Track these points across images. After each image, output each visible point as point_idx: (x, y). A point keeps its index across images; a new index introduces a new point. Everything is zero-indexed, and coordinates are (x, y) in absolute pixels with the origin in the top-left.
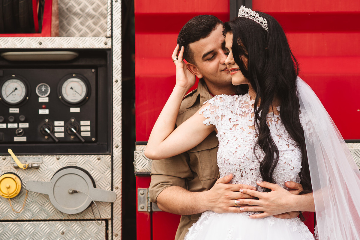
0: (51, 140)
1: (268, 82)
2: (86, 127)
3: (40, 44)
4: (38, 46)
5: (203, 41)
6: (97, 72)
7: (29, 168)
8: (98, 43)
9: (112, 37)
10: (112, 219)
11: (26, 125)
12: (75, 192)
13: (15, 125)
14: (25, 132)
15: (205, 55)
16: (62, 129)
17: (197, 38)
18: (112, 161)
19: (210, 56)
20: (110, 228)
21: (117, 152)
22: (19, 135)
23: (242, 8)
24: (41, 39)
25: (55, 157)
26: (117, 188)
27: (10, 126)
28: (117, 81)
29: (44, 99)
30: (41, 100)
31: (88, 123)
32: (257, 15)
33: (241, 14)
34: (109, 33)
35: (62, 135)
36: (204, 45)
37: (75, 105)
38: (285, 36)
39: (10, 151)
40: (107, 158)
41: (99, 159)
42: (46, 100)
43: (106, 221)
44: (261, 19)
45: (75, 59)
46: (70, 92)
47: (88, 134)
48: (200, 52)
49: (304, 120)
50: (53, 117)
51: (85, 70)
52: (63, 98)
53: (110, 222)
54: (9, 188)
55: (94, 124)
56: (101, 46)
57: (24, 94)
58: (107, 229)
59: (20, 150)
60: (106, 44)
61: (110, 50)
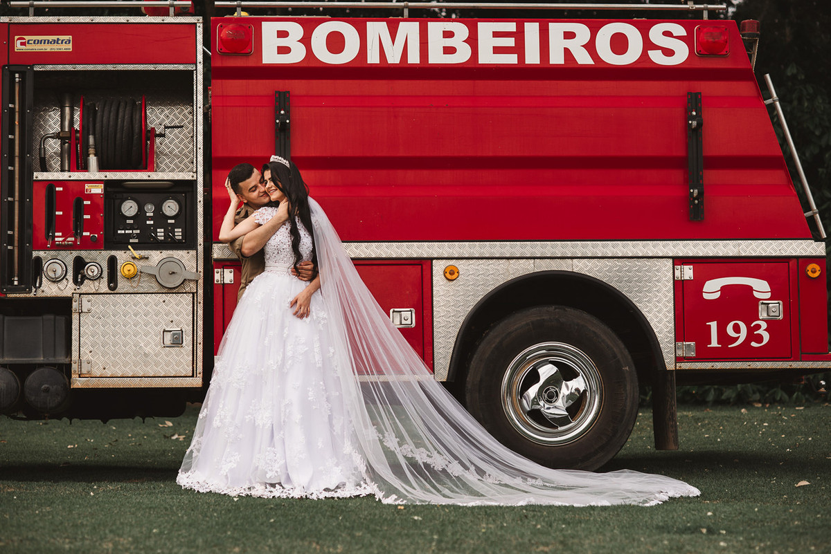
0: (155, 241)
1: (293, 197)
2: (178, 233)
3: (149, 176)
4: (147, 178)
5: (248, 181)
6: (186, 195)
7: (142, 258)
8: (187, 176)
9: (196, 172)
10: (197, 292)
11: (138, 231)
12: (173, 273)
13: (131, 232)
14: (138, 236)
15: (250, 189)
16: (163, 234)
17: (244, 179)
18: (197, 254)
19: (254, 189)
20: (195, 298)
21: (200, 248)
22: (134, 238)
23: (273, 156)
24: (149, 173)
25: (159, 252)
26: (200, 272)
27: (127, 232)
28: (200, 202)
29: (150, 214)
30: (148, 214)
31: (180, 230)
32: (283, 159)
33: (271, 160)
34: (195, 170)
35: (163, 238)
36: (250, 183)
37: (171, 218)
38: (300, 174)
39: (130, 247)
40: (193, 252)
41: (188, 253)
42: (152, 214)
43: (193, 293)
44: (285, 161)
45: (172, 187)
46: (168, 209)
47: (180, 238)
48: (247, 187)
49: (313, 219)
50: (156, 226)
51: (178, 195)
52: (163, 212)
53: (195, 295)
54: (129, 271)
55: (184, 231)
56: (190, 178)
57: (136, 211)
58: (193, 299)
59: (136, 247)
60: (193, 177)
61: (196, 181)
